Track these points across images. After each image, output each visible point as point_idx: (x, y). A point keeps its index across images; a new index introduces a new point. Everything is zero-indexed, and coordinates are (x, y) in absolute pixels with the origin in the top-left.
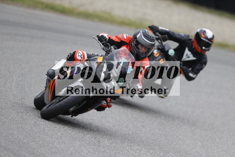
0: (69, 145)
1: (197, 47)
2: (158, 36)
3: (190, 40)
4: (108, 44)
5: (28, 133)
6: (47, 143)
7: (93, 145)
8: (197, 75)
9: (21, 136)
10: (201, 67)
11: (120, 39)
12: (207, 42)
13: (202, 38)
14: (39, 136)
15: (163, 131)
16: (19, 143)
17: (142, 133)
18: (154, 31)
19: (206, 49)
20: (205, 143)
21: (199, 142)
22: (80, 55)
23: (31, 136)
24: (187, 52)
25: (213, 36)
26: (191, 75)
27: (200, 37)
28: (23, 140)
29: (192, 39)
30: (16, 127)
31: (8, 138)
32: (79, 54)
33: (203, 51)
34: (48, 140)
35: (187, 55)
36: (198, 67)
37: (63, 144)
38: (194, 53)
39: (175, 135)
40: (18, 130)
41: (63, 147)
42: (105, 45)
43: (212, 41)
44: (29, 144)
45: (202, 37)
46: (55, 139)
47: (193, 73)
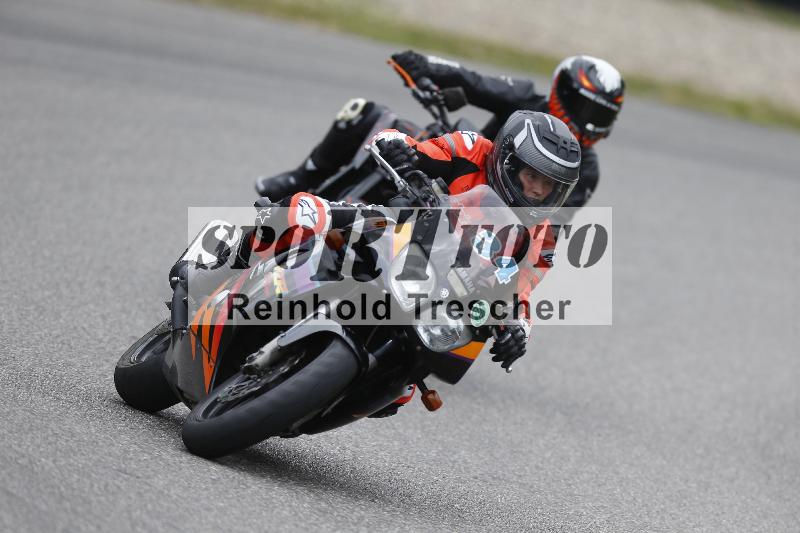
2: (432, 91)
3: (538, 98)
4: (417, 174)
11: (449, 151)
12: (600, 106)
13: (583, 91)
18: (414, 73)
19: (598, 130)
25: (623, 84)
27: (577, 86)
29: (544, 97)
33: (588, 138)
42: (410, 178)
43: (620, 100)
45: (582, 86)
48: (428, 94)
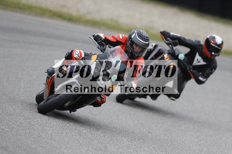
0: (76, 150)
1: (207, 52)
2: (169, 41)
3: (201, 45)
4: (103, 43)
5: (36, 138)
6: (55, 149)
7: (100, 151)
8: (207, 79)
9: (29, 142)
10: (211, 71)
11: (116, 39)
12: (216, 48)
13: (211, 44)
14: (47, 142)
15: (169, 136)
16: (27, 148)
17: (148, 139)
18: (165, 36)
19: (215, 54)
20: (210, 149)
21: (204, 148)
22: (77, 54)
23: (38, 142)
24: (198, 57)
25: (222, 42)
26: (201, 78)
27: (210, 42)
28: (31, 145)
30: (24, 133)
31: (16, 143)
32: (76, 52)
33: (213, 56)
34: (55, 145)
35: (198, 60)
36: (207, 72)
37: (71, 149)
38: (204, 58)
39: (181, 140)
40: (25, 136)
41: (70, 152)
42: (100, 44)
44: (37, 149)
46: (62, 144)
47: (203, 77)
48: (168, 42)
